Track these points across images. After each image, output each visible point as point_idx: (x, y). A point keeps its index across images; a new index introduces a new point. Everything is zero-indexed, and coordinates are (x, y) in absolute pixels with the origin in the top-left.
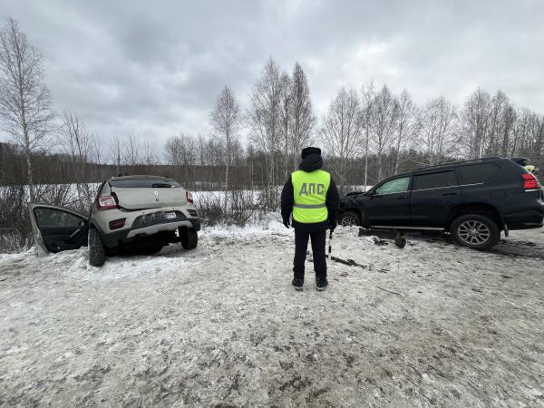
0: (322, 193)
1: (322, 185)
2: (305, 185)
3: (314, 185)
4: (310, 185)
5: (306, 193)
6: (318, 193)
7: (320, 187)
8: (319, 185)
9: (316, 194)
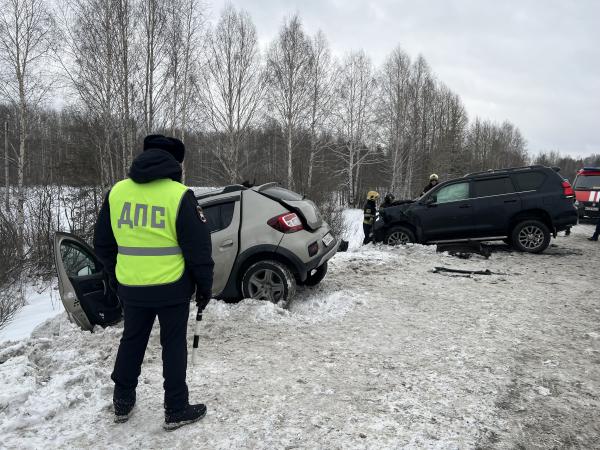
0: (162, 225)
1: (162, 210)
2: (127, 206)
3: (145, 207)
4: (139, 206)
5: (128, 222)
6: (154, 225)
7: (158, 213)
8: (155, 209)
9: (148, 227)
